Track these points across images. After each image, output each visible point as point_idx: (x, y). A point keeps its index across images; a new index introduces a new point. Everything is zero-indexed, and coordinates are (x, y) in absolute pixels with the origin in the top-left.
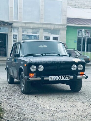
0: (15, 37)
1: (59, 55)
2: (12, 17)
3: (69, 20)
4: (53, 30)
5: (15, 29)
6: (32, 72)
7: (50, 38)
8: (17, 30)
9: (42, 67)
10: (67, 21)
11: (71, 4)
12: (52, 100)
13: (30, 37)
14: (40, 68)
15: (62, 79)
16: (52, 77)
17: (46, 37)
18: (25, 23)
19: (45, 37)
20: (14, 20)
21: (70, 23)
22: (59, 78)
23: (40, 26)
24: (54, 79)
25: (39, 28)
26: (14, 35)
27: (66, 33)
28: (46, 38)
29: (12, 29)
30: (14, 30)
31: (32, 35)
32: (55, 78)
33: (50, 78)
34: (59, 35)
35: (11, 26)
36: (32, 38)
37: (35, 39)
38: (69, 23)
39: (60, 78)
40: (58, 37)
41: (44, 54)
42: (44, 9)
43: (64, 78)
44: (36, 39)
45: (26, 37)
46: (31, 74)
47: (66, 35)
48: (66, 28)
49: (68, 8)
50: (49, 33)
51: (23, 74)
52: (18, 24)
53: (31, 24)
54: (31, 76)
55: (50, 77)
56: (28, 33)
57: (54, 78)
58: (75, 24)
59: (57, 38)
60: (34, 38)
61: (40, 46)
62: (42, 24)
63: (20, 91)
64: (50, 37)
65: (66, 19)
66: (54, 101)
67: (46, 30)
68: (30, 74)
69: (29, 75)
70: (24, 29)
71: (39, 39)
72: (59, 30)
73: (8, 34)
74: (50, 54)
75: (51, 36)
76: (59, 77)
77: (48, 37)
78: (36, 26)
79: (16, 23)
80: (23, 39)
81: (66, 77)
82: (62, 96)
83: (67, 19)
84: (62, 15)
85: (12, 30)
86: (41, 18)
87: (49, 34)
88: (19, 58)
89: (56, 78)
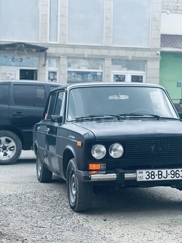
0: (51, 78)
1: (157, 118)
2: (47, 34)
3: (166, 39)
4: (132, 60)
5: (52, 60)
6: (95, 161)
7: (124, 78)
8: (57, 61)
9: (121, 148)
10: (161, 42)
11: (169, 6)
12: (148, 232)
13: (83, 76)
14: (116, 150)
15: (169, 178)
16: (144, 171)
17: (117, 76)
18: (73, 47)
19: (114, 75)
20: (50, 41)
21: (168, 46)
22: (161, 175)
23: (104, 52)
24: (148, 177)
25: (103, 57)
26: (50, 72)
27: (158, 67)
28: (117, 79)
29: (45, 60)
30: (49, 62)
31: (88, 73)
32: (152, 175)
33: (139, 175)
34: (144, 71)
35: (43, 54)
36: (89, 78)
37: (93, 80)
38: (165, 46)
39: (164, 174)
40: (142, 77)
41: (121, 115)
42: (112, 17)
43: (174, 174)
44: (97, 81)
45: (74, 76)
46: (93, 166)
47: (159, 71)
48: (159, 57)
49: (163, 13)
50: (123, 67)
51: (73, 164)
52: (58, 48)
53: (86, 48)
54: (93, 170)
55: (139, 173)
56: (79, 68)
57: (148, 175)
58: (177, 47)
59: (140, 78)
60: (92, 78)
61: (111, 98)
62: (109, 49)
63: (67, 204)
64: (125, 76)
65: (159, 37)
66: (152, 234)
67: (116, 61)
68: (90, 165)
69: (88, 167)
70: (70, 60)
71: (101, 81)
72: (145, 61)
73: (37, 70)
74: (135, 115)
75: (128, 74)
76: (160, 173)
77: (121, 75)
78: (96, 52)
79: (55, 47)
80: (70, 79)
81: (177, 172)
82: (169, 218)
83: (161, 37)
84: (151, 29)
85: (45, 62)
86: (106, 37)
87: (124, 69)
88: (64, 126)
89: (154, 175)
